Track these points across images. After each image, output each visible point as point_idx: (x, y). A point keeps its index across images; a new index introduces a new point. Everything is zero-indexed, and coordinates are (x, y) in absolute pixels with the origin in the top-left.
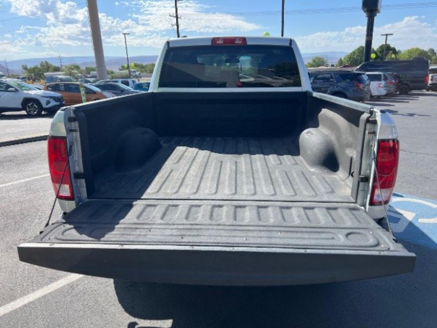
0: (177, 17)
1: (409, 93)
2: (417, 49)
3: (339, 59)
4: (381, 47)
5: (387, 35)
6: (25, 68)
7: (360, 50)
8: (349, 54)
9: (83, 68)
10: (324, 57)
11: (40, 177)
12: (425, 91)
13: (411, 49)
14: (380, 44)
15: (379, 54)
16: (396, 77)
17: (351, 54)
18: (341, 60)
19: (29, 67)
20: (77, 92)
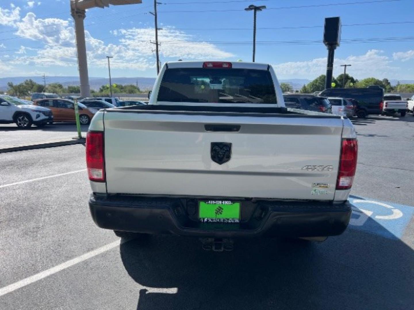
0: (157, 44)
1: (366, 117)
2: (373, 79)
3: (303, 86)
4: (341, 76)
5: (345, 66)
6: (11, 85)
7: (322, 78)
8: (312, 82)
9: (66, 87)
10: (289, 83)
11: (42, 178)
12: (380, 116)
13: (368, 79)
14: (340, 74)
15: (338, 82)
16: (354, 103)
17: (314, 81)
18: (305, 87)
19: (14, 84)
20: (64, 107)
